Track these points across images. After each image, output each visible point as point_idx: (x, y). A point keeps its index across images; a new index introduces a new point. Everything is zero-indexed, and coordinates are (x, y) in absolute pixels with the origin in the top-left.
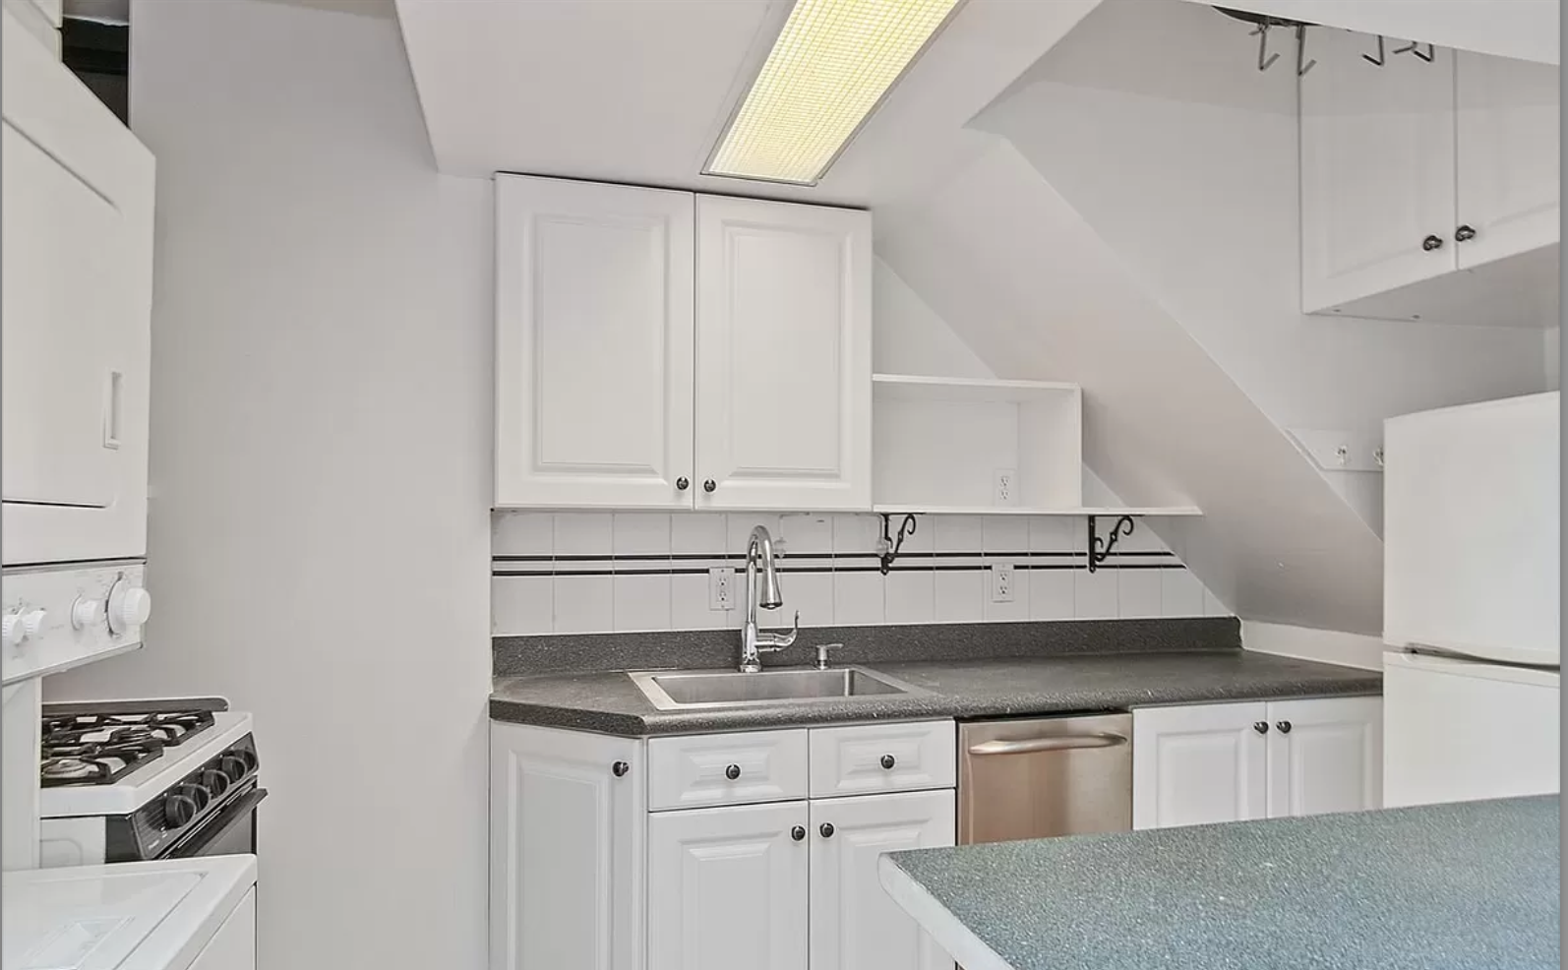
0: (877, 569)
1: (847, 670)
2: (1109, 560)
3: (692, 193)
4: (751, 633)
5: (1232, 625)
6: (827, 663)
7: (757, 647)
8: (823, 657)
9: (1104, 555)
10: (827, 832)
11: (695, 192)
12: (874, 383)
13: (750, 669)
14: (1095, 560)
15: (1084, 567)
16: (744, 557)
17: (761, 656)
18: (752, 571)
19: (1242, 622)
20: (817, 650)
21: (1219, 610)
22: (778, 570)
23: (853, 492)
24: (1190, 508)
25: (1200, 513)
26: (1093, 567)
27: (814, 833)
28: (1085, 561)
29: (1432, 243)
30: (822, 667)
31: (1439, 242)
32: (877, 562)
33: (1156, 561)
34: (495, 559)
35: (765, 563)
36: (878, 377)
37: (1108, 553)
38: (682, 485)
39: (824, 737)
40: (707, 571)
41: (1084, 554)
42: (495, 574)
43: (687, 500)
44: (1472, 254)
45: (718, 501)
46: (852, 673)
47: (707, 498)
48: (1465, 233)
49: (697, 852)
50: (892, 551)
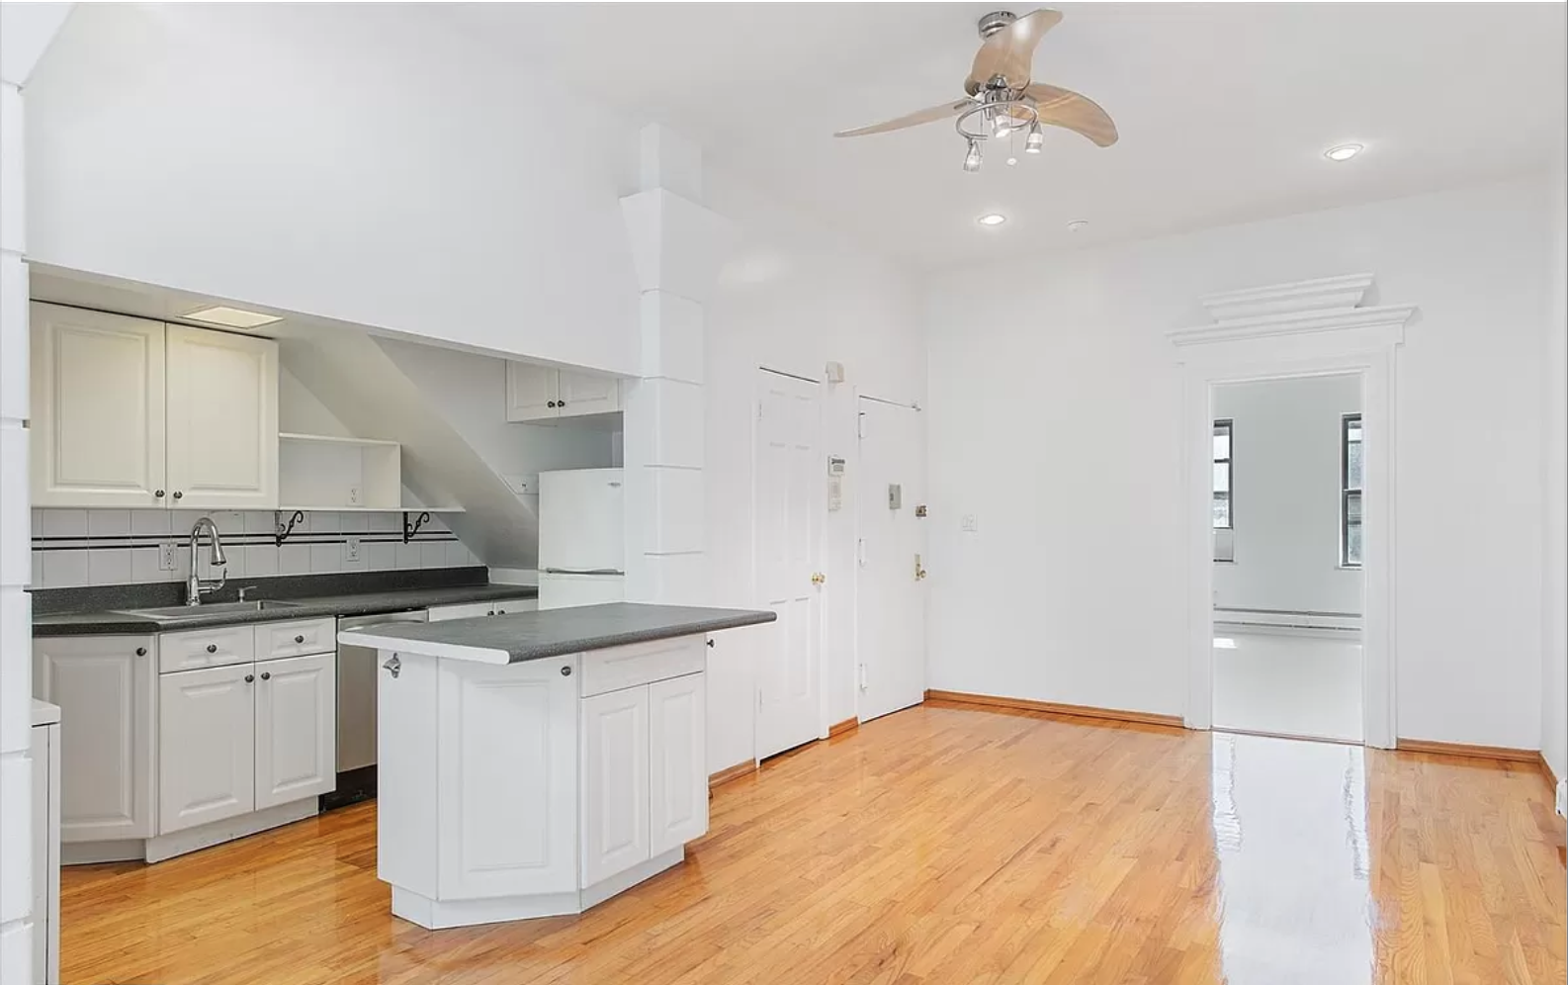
0: (273, 543)
1: (259, 602)
2: (415, 537)
3: (163, 324)
4: (194, 583)
5: (485, 570)
6: (244, 598)
7: (199, 591)
8: (242, 595)
9: (413, 534)
10: (266, 677)
11: (166, 322)
12: (280, 438)
13: (193, 604)
14: (407, 537)
15: (400, 540)
16: (189, 537)
17: (201, 596)
18: (195, 545)
19: (490, 569)
20: (238, 592)
21: (478, 563)
22: (223, 544)
23: (267, 498)
24: (460, 509)
25: (464, 510)
26: (406, 540)
27: (258, 678)
28: (402, 537)
29: (551, 405)
30: (241, 601)
31: (554, 405)
32: (274, 539)
33: (443, 537)
34: (33, 539)
35: (213, 540)
36: (281, 434)
37: (415, 532)
38: (160, 494)
39: (262, 629)
40: (157, 546)
41: (401, 533)
42: (33, 549)
43: (162, 503)
44: (564, 412)
45: (181, 503)
46: (262, 603)
47: (175, 502)
48: (561, 404)
49: (190, 693)
50: (285, 532)
